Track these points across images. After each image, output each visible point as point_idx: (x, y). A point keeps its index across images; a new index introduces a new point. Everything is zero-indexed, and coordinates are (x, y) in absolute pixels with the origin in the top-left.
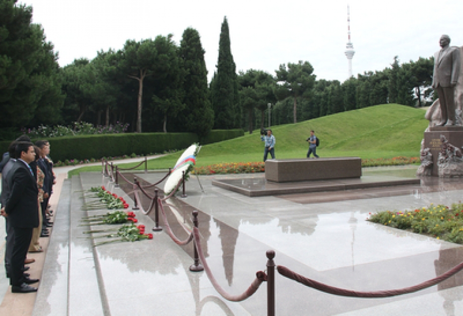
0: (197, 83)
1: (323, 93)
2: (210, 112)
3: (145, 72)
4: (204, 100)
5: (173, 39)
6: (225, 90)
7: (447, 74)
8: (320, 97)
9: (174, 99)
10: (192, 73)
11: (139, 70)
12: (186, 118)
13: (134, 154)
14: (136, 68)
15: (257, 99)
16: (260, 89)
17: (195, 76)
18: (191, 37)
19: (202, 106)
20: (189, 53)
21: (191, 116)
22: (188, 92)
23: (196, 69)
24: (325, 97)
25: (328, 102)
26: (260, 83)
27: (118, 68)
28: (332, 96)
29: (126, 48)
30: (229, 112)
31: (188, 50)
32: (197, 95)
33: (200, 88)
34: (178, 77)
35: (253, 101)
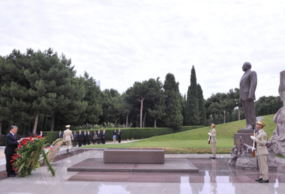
0: (172, 102)
1: (269, 104)
2: (180, 117)
3: (144, 97)
4: (176, 110)
5: (159, 80)
6: (194, 105)
7: (246, 91)
8: (268, 107)
9: (159, 110)
10: (169, 97)
11: (140, 96)
12: (166, 120)
13: (132, 139)
14: (138, 95)
15: (220, 109)
16: (222, 103)
17: (171, 98)
18: (170, 78)
19: (175, 114)
20: (168, 87)
21: (168, 119)
22: (167, 106)
23: (171, 94)
24: (270, 106)
25: (272, 109)
26: (223, 100)
27: (130, 96)
28: (275, 106)
29: (134, 85)
30: (196, 116)
31: (168, 85)
32: (172, 108)
33: (174, 104)
34: (161, 99)
35: (217, 110)
